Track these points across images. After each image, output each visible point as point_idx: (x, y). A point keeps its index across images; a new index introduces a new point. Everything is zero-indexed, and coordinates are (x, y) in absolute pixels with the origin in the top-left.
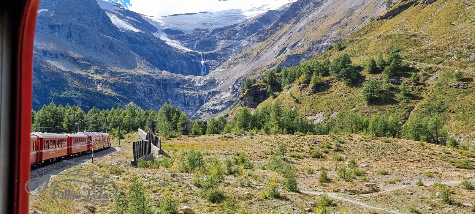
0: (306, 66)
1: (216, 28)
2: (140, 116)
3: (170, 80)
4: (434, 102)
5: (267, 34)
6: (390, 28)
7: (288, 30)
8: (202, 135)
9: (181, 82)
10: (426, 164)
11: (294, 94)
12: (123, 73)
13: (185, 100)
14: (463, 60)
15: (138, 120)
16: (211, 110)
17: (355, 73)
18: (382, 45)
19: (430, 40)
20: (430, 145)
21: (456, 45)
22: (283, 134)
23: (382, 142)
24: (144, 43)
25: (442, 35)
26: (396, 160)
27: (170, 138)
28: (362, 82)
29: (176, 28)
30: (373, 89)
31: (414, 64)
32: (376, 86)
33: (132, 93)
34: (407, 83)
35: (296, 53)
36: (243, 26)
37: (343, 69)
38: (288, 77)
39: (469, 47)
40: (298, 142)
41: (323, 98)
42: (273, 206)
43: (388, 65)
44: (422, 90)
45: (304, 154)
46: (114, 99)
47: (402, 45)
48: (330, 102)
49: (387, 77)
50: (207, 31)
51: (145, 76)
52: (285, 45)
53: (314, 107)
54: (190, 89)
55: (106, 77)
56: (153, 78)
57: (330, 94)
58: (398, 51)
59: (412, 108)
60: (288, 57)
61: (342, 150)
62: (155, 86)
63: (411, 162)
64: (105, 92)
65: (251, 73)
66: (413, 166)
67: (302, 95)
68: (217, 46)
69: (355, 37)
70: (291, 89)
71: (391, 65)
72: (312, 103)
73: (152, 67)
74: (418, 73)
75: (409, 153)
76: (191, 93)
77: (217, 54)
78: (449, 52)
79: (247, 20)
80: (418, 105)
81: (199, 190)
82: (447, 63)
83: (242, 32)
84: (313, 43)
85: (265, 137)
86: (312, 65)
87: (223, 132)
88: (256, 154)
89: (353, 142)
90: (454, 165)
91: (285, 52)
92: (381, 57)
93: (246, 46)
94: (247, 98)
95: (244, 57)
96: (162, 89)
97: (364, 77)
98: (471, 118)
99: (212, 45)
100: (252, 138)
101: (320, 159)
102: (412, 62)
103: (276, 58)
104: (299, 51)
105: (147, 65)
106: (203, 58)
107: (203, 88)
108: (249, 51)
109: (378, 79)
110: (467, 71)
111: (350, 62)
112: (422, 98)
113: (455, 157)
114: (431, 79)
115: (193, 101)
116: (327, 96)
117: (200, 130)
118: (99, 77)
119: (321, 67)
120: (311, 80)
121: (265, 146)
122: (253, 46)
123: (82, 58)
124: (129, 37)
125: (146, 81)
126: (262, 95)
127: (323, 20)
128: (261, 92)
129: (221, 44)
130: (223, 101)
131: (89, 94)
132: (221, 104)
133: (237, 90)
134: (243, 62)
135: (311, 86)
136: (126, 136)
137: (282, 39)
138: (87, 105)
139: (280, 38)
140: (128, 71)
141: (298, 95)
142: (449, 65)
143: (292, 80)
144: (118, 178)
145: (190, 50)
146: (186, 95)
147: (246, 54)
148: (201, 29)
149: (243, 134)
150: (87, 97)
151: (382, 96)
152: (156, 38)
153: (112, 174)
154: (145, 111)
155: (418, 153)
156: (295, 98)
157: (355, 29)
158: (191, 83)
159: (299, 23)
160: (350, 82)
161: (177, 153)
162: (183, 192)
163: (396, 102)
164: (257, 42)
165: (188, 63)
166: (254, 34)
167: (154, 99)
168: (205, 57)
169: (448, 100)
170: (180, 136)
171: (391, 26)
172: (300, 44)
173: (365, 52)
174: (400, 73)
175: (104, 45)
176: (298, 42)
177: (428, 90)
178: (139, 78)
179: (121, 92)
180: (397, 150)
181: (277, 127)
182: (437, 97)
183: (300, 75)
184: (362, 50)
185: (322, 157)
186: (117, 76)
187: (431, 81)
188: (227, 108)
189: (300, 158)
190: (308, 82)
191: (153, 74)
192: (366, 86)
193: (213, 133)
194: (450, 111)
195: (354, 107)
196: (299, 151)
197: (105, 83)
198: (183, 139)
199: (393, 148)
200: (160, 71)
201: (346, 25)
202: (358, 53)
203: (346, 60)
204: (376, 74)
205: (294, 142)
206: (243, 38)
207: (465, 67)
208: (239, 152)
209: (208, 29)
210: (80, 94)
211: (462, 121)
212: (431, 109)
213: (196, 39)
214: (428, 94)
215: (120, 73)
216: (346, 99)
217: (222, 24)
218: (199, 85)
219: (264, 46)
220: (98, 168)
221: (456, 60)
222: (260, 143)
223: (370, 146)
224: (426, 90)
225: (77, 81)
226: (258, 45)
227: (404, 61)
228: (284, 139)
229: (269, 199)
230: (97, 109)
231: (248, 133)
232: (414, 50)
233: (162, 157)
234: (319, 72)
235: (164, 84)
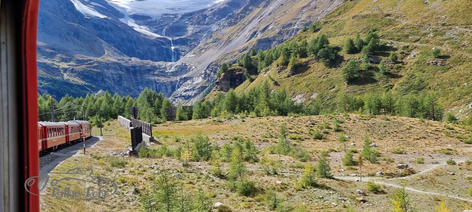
0: (284, 48)
1: (185, 13)
2: (118, 103)
3: (140, 66)
4: (414, 80)
5: (237, 18)
6: (363, 8)
7: (258, 14)
8: (188, 120)
9: (151, 69)
10: (433, 142)
11: (272, 77)
12: (90, 60)
13: (156, 87)
14: (439, 37)
15: (116, 107)
16: (184, 96)
17: (333, 53)
18: (358, 25)
19: (405, 18)
20: (429, 122)
21: (431, 23)
22: (275, 116)
23: (382, 120)
24: (111, 30)
25: (416, 13)
26: (402, 138)
27: (155, 125)
28: (341, 62)
29: (144, 14)
30: (353, 69)
31: (391, 43)
32: (355, 66)
33: (101, 81)
34: (385, 62)
35: (267, 37)
36: (212, 10)
37: (321, 50)
38: (265, 60)
39: (443, 25)
40: (294, 123)
41: (302, 80)
42: (317, 198)
43: (366, 44)
44: (401, 69)
45: (303, 136)
46: (82, 87)
47: (378, 25)
48: (309, 83)
49: (365, 57)
50: (176, 16)
51: (114, 63)
52: (256, 28)
53: (294, 89)
54: (161, 75)
55: (73, 65)
56: (122, 65)
57: (309, 76)
58: (374, 31)
59: (392, 87)
60: (260, 41)
61: (343, 130)
62: (124, 74)
63: (418, 139)
64: (73, 81)
65: (222, 58)
66: (421, 143)
67: (281, 77)
68: (187, 31)
69: (329, 18)
70: (269, 71)
71: (369, 44)
72: (292, 85)
73: (120, 54)
74: (396, 52)
75: (412, 130)
76: (162, 79)
77: (187, 40)
78: (424, 30)
79: (216, 5)
80: (397, 84)
81: (223, 182)
82: (423, 41)
83: (212, 17)
84: (283, 26)
85: (257, 120)
86: (290, 46)
87: (210, 116)
88: (254, 137)
89: (352, 121)
90: (461, 141)
91: (255, 36)
92: (359, 36)
93: (217, 31)
94: (223, 82)
95: (215, 42)
96: (132, 76)
97: (342, 57)
98: (450, 95)
99: (181, 30)
100: (243, 121)
101: (322, 140)
102: (389, 41)
103: (247, 42)
104: (270, 34)
105: (115, 51)
106: (173, 43)
107: (174, 74)
108: (219, 35)
109: (357, 59)
110: (444, 49)
111: (328, 42)
112: (401, 76)
113: (459, 132)
114: (409, 57)
115: (164, 87)
116: (306, 77)
117: (186, 115)
118: (66, 65)
119: (299, 49)
120: (289, 62)
121: (260, 129)
122: (224, 31)
123: (45, 46)
124: (95, 23)
125: (115, 69)
126: (238, 79)
127: (292, 3)
128: (238, 76)
129: (191, 30)
130: (195, 87)
131: (56, 83)
132: (193, 89)
133: (209, 75)
134: (214, 47)
135: (289, 67)
136: (105, 124)
137: (253, 23)
138: (55, 95)
139: (250, 22)
140: (95, 59)
141: (276, 78)
142: (426, 43)
143: (269, 63)
144: (123, 172)
145: (159, 36)
146: (158, 81)
147: (217, 39)
148: (170, 14)
149: (234, 118)
150: (54, 86)
151: (362, 76)
152: (124, 24)
153: (115, 167)
154: (122, 97)
155: (422, 130)
156: (273, 80)
157: (324, 12)
158: (162, 70)
159: (268, 7)
160: (328, 62)
161: (168, 140)
162: (206, 185)
163: (375, 81)
164: (227, 26)
165: (157, 50)
166: (224, 19)
167: (124, 87)
168: (175, 43)
169: (427, 77)
170: (165, 122)
171: (365, 7)
172: (270, 27)
173: (341, 32)
174: (378, 52)
175: (69, 32)
176: (268, 26)
177: (406, 69)
178: (107, 66)
179: (89, 80)
180: (399, 128)
181: (268, 109)
182: (416, 74)
183: (277, 57)
184: (337, 30)
185: (324, 139)
186: (84, 64)
187: (409, 59)
188: (199, 93)
189: (301, 140)
190: (286, 64)
191: (122, 61)
192: (344, 66)
193: (200, 118)
194: (430, 88)
195: (334, 87)
196: (298, 132)
197: (72, 71)
198: (169, 125)
199: (395, 126)
200: (129, 58)
201: (315, 8)
202: (334, 34)
203: (324, 41)
204: (355, 54)
205: (290, 123)
206: (213, 23)
207: (442, 45)
208: (236, 136)
209: (177, 14)
210: (46, 83)
211: (442, 98)
212: (411, 87)
213: (165, 24)
214: (407, 72)
215: (87, 61)
216: (325, 80)
217: (191, 9)
218: (170, 71)
219: (234, 31)
220: (96, 160)
221: (432, 38)
222: (254, 126)
223: (371, 124)
224: (404, 68)
225: (42, 70)
226: (228, 30)
227: (381, 40)
228: (278, 121)
229: (307, 189)
230: (70, 97)
231: (238, 116)
232: (390, 29)
233: (153, 145)
234: (296, 54)
235: (134, 71)
